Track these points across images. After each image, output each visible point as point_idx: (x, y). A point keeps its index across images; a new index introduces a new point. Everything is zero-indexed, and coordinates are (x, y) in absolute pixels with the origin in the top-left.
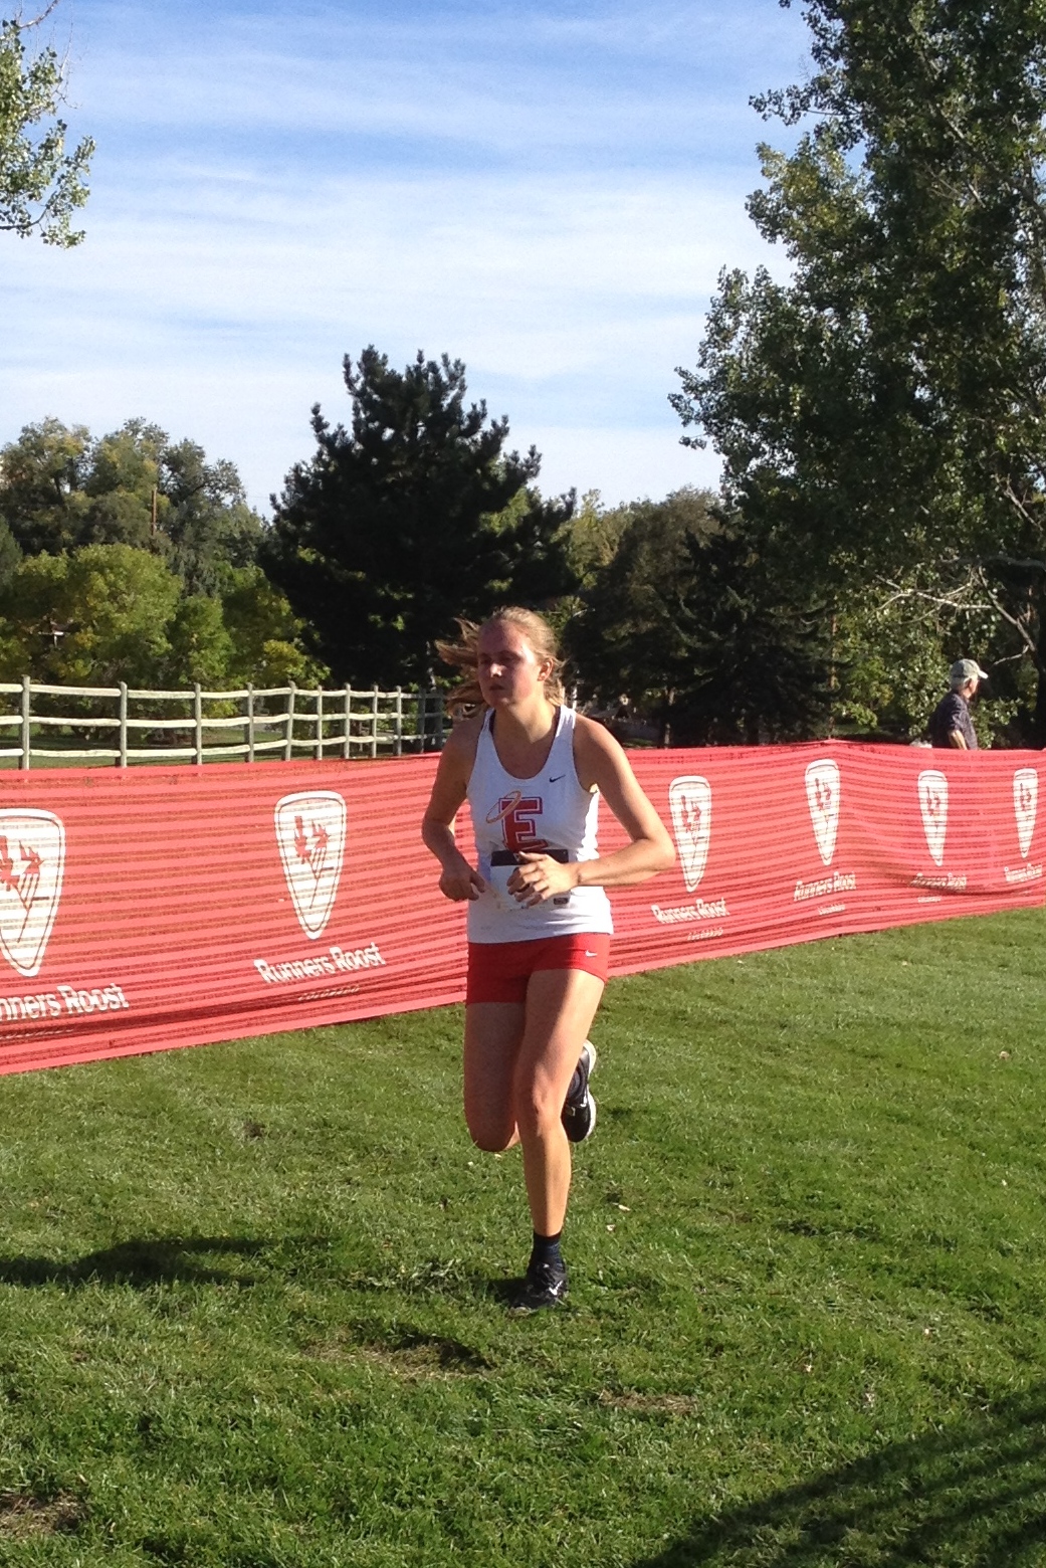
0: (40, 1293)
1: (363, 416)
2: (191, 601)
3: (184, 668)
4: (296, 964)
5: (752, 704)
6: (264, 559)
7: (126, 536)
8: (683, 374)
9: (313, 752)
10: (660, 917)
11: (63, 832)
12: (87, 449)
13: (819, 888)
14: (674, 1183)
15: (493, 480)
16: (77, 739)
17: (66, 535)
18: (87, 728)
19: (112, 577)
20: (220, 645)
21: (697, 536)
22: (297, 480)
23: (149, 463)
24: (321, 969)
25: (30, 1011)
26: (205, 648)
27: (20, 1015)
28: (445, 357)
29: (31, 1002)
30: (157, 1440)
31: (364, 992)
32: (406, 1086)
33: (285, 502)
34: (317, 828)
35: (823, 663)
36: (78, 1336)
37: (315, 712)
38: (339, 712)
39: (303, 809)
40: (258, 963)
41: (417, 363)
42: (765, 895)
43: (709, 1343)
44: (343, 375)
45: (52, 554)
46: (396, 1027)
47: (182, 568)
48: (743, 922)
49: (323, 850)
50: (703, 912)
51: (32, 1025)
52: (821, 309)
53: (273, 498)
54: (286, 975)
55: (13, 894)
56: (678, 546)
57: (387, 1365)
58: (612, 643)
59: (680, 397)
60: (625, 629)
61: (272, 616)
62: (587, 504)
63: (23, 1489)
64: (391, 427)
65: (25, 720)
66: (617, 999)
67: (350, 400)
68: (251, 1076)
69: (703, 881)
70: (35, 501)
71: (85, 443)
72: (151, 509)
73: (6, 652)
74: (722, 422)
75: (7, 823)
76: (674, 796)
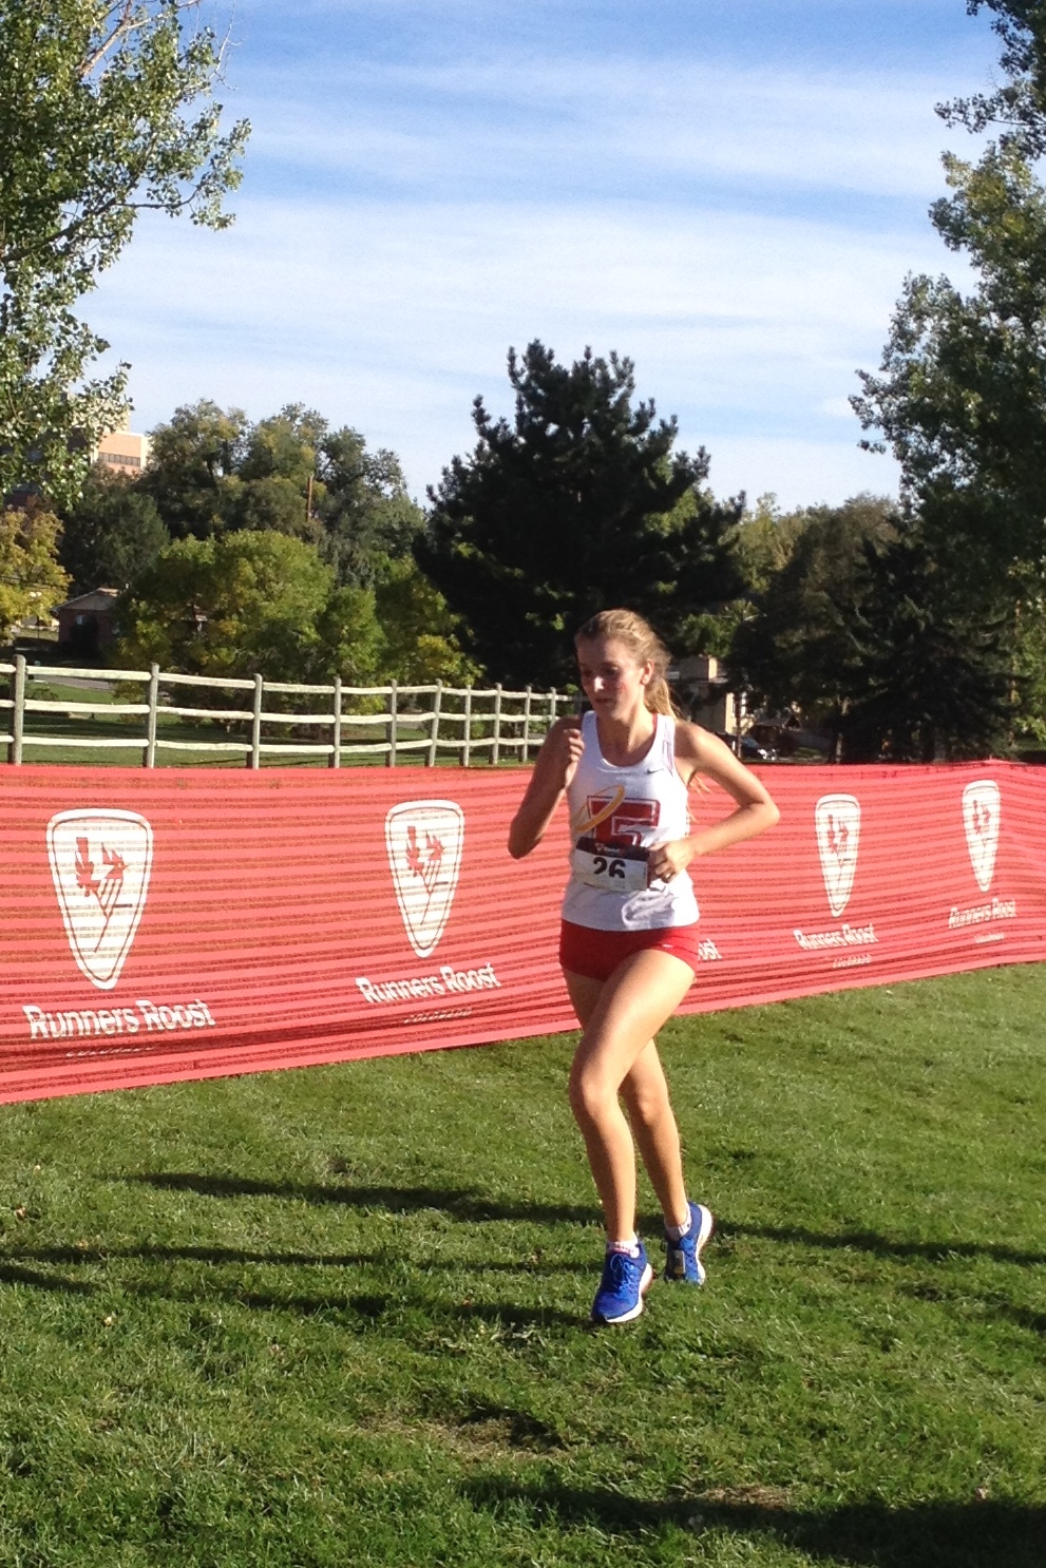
0: (74, 1348)
1: (526, 410)
2: (344, 591)
3: (333, 660)
4: (402, 984)
5: (927, 716)
6: (420, 549)
7: (279, 522)
8: (864, 376)
9: (459, 752)
10: (803, 943)
11: (151, 835)
12: (242, 433)
13: (976, 915)
15: (660, 481)
16: (216, 731)
17: (217, 519)
18: (228, 720)
19: (261, 564)
20: (371, 638)
21: (875, 544)
22: (456, 472)
23: (307, 450)
24: (430, 990)
25: (104, 1027)
26: (356, 641)
27: (93, 1030)
28: (614, 355)
29: (105, 1016)
30: (178, 1527)
31: (477, 1015)
32: (512, 1120)
33: (442, 494)
34: (432, 839)
35: (1002, 678)
36: (108, 1400)
37: (462, 712)
38: (489, 713)
39: (416, 819)
40: (361, 981)
41: (583, 359)
42: (917, 921)
44: (507, 368)
45: (200, 538)
46: (510, 1054)
47: (336, 558)
48: (894, 949)
49: (438, 862)
50: (849, 938)
51: (107, 1042)
52: (1004, 317)
53: (430, 490)
54: (390, 995)
55: (93, 899)
56: (854, 553)
57: (452, 1442)
58: (784, 650)
59: (861, 400)
60: (797, 636)
61: (427, 612)
62: (763, 507)
64: (555, 422)
66: (753, 1029)
67: (514, 395)
68: (345, 1104)
69: (849, 906)
70: (185, 484)
71: (240, 427)
72: (306, 496)
73: (145, 636)
74: (903, 427)
75: (88, 824)
76: (821, 814)
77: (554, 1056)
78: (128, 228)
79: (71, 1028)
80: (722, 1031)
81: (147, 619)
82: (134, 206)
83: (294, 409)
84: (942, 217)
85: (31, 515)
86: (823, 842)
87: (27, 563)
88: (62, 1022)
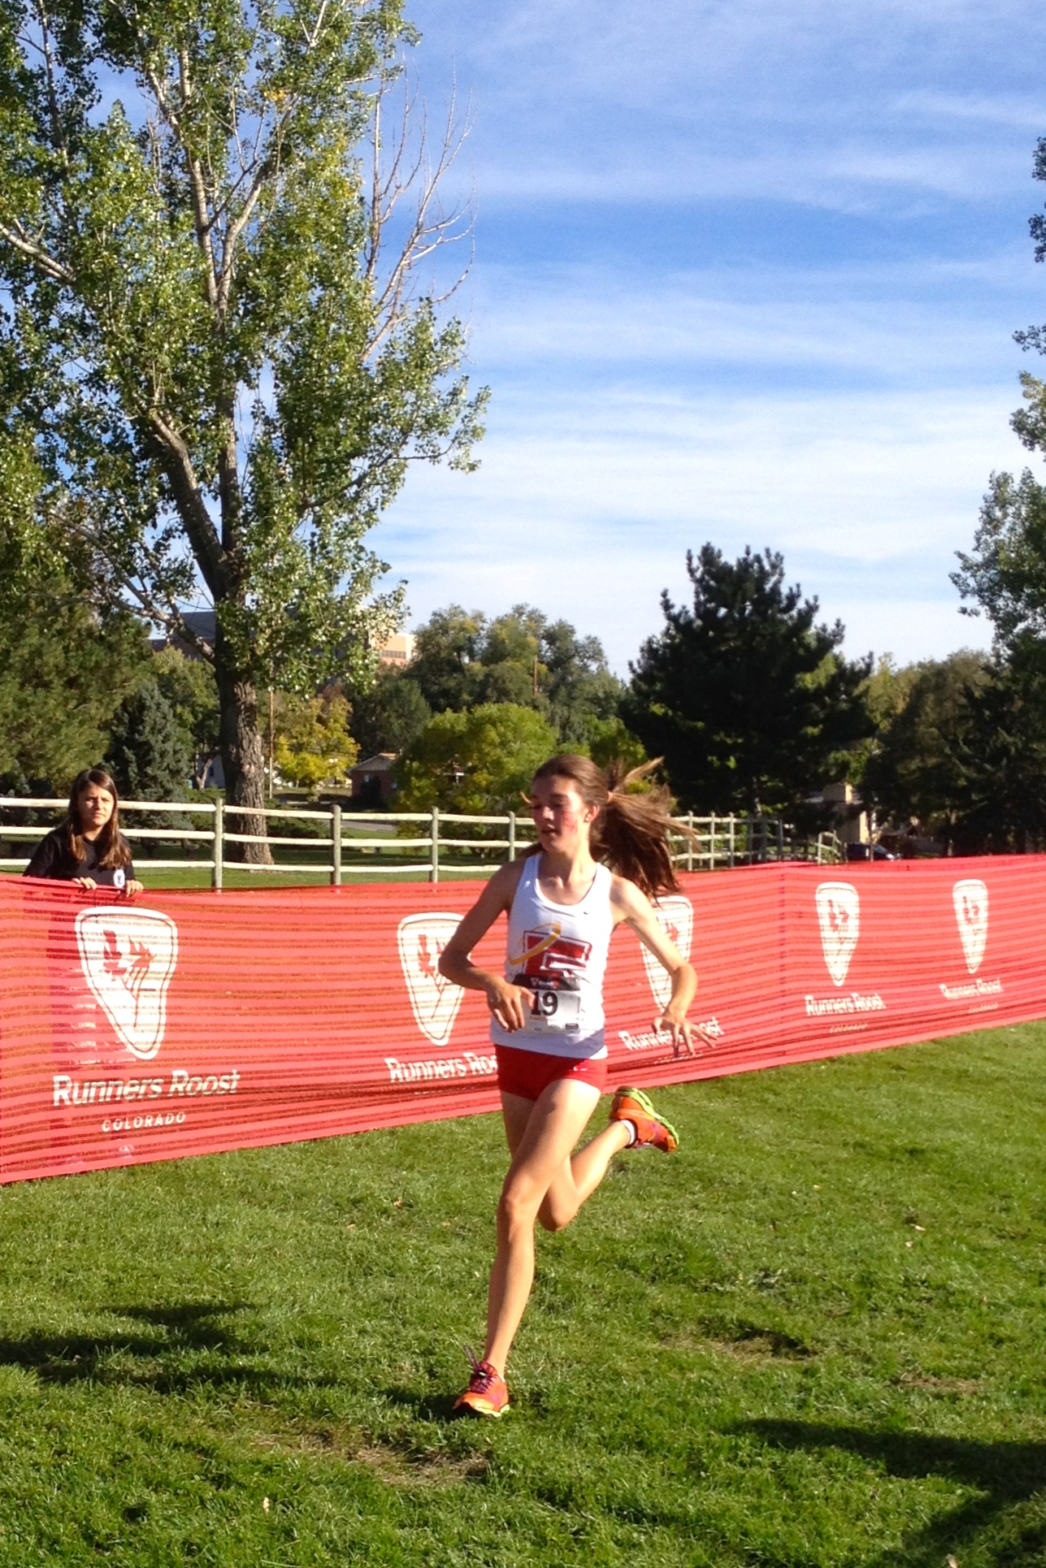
1: (702, 598)
2: (565, 746)
6: (623, 713)
7: (513, 697)
8: (961, 556)
10: (948, 994)
12: (482, 629)
14: (961, 1209)
15: (807, 648)
17: (466, 697)
18: (482, 849)
19: (502, 729)
21: (973, 688)
22: (650, 651)
23: (531, 639)
25: (442, 1073)
27: (434, 1075)
28: (768, 551)
29: (442, 1065)
30: (547, 1411)
31: (706, 1057)
32: (741, 1131)
33: (640, 667)
34: (670, 926)
40: (624, 1032)
41: (745, 556)
42: (1031, 975)
43: (991, 1336)
44: (685, 566)
45: (455, 711)
46: (732, 1084)
47: (557, 721)
48: (1016, 998)
50: (982, 990)
51: (444, 1083)
53: (631, 664)
54: (644, 1044)
55: (429, 980)
56: (957, 696)
57: (730, 1354)
58: (903, 775)
59: (958, 576)
60: (915, 764)
62: (883, 664)
63: (441, 1448)
64: (725, 607)
65: (434, 842)
66: (912, 1061)
67: (692, 586)
69: (982, 965)
70: (441, 670)
71: (481, 624)
72: (532, 675)
73: (418, 788)
74: (993, 594)
75: (427, 924)
76: (957, 896)
77: (765, 1085)
78: (401, 476)
79: (419, 1074)
80: (889, 1063)
81: (419, 776)
82: (406, 459)
83: (522, 607)
84: (1019, 425)
85: (328, 700)
86: (960, 917)
87: (326, 737)
88: (412, 1070)
